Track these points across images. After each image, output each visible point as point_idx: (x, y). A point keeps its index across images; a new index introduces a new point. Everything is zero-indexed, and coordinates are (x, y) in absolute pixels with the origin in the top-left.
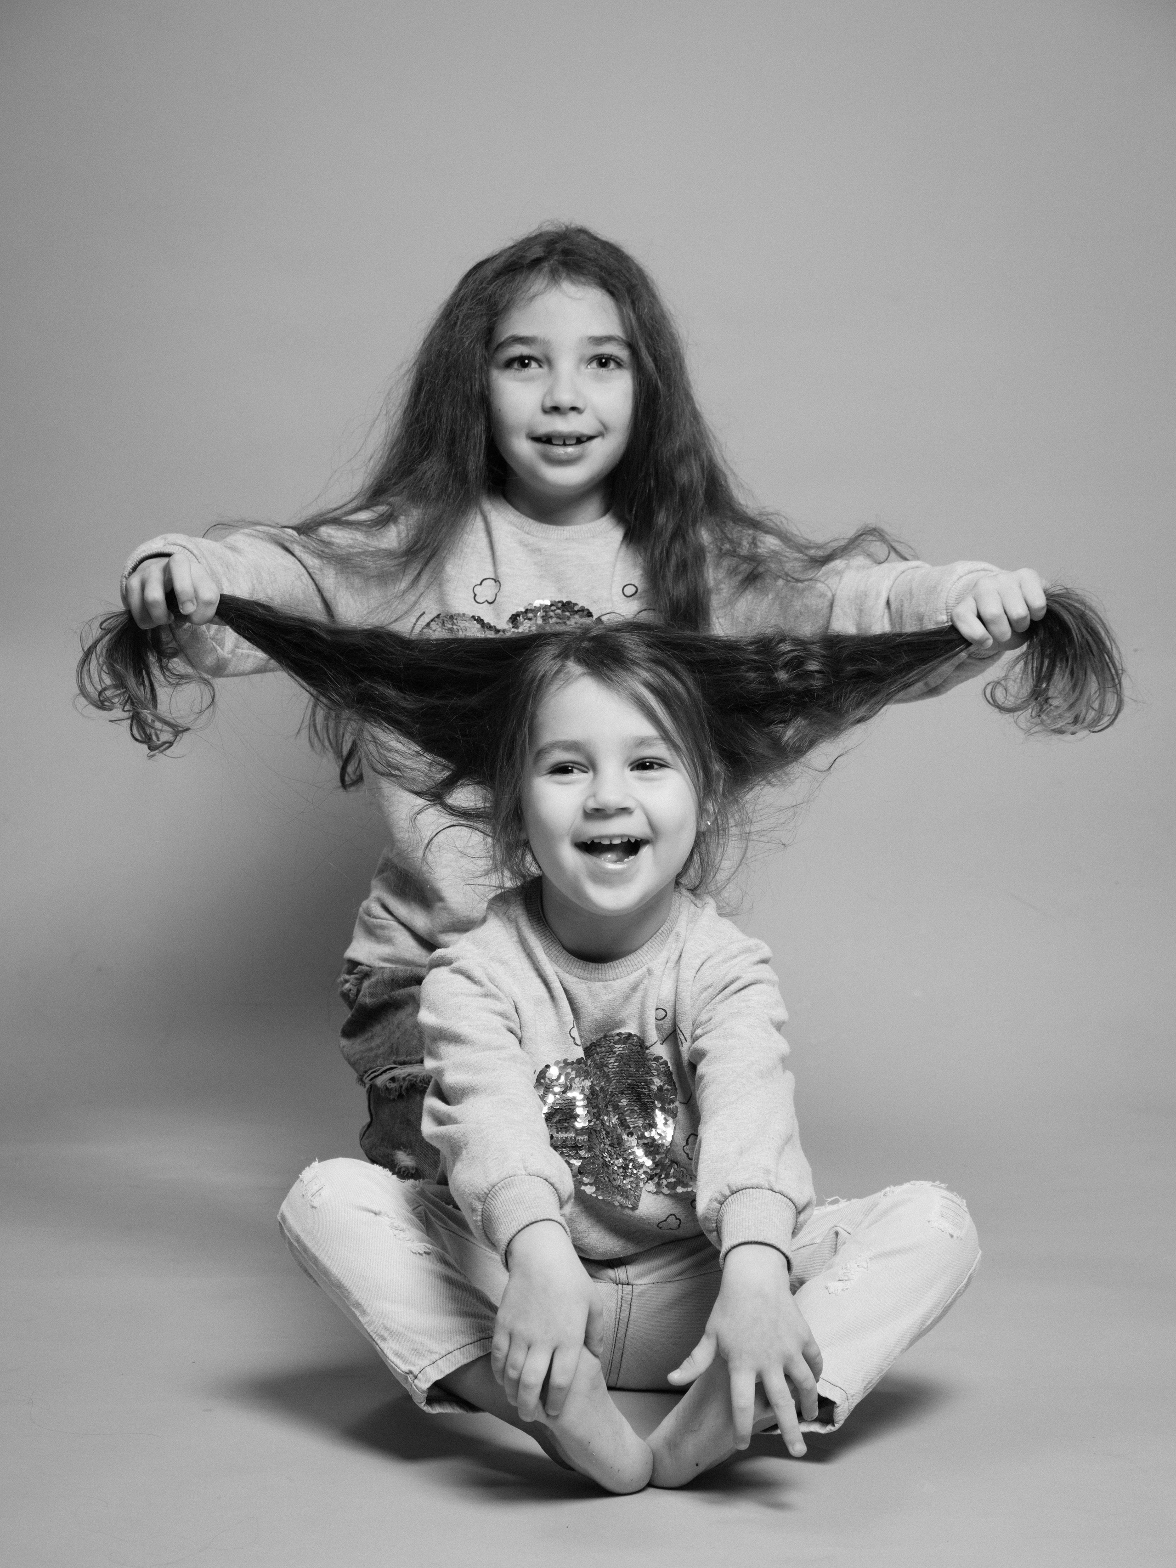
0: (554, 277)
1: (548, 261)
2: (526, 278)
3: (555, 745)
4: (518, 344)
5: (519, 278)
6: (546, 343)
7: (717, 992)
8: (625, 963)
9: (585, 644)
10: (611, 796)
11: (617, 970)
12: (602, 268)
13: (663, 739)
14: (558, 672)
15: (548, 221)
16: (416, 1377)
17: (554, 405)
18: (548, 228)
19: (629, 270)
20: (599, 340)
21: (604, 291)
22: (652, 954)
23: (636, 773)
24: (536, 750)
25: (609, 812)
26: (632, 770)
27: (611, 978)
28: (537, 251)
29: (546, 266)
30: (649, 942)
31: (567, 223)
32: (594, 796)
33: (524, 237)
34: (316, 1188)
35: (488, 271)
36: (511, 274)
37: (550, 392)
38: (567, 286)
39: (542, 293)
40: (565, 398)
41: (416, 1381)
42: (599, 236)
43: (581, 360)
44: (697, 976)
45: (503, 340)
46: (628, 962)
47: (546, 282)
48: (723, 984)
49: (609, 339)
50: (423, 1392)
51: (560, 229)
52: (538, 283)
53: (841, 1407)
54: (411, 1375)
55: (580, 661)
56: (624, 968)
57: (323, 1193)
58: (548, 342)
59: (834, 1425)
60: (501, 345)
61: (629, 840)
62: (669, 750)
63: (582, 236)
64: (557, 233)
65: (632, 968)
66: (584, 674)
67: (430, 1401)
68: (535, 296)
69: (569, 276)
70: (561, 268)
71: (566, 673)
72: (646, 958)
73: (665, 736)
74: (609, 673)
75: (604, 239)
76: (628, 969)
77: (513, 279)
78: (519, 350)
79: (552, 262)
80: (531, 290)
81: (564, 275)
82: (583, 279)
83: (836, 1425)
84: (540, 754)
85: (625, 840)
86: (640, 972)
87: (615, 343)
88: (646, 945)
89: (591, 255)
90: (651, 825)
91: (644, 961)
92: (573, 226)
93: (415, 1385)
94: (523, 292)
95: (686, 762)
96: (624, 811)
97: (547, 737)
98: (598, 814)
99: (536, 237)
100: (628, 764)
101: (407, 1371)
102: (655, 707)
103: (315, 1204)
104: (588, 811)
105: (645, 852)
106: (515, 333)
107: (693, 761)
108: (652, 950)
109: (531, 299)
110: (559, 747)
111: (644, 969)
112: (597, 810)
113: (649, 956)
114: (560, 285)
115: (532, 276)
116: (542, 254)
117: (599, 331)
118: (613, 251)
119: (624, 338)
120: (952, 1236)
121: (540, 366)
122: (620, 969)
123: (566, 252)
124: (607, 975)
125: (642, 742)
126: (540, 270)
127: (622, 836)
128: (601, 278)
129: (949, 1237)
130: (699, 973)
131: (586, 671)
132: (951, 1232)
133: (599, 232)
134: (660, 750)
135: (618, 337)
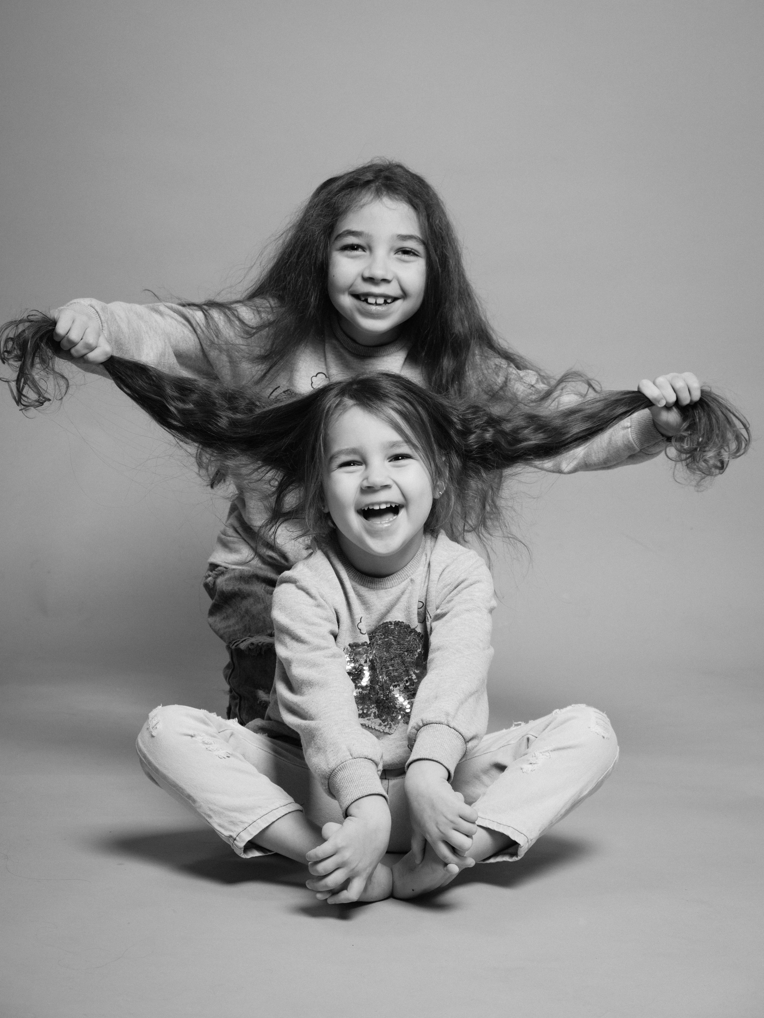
0: (378, 193)
1: (375, 183)
2: (360, 192)
3: (340, 452)
4: (350, 235)
5: (354, 194)
6: (369, 236)
7: (453, 588)
8: (397, 577)
9: (355, 387)
10: (377, 478)
11: (392, 582)
12: (410, 191)
13: (406, 442)
14: (338, 405)
15: (378, 157)
17: (371, 276)
18: (377, 161)
19: (428, 193)
20: (404, 238)
21: (410, 206)
22: (413, 570)
23: (392, 463)
24: (329, 457)
25: (376, 488)
26: (390, 461)
27: (389, 586)
28: (369, 176)
29: (373, 186)
30: (410, 562)
31: (391, 160)
32: (367, 478)
33: (361, 166)
34: (155, 723)
35: (335, 186)
36: (349, 189)
37: (370, 267)
38: (386, 201)
39: (369, 203)
40: (379, 273)
42: (410, 170)
43: (391, 249)
44: (441, 578)
45: (341, 232)
46: (399, 576)
47: (372, 197)
48: (457, 583)
49: (411, 237)
50: (241, 848)
51: (385, 164)
52: (367, 197)
53: (523, 847)
55: (352, 397)
56: (396, 580)
57: (158, 726)
58: (371, 236)
60: (340, 236)
61: (391, 506)
62: (411, 449)
63: (399, 169)
64: (383, 166)
65: (401, 580)
66: (354, 405)
68: (364, 205)
69: (388, 194)
70: (383, 188)
71: (344, 405)
72: (409, 572)
73: (408, 441)
74: (371, 403)
75: (413, 172)
76: (399, 580)
77: (351, 192)
78: (351, 240)
79: (377, 184)
80: (363, 201)
81: (385, 193)
82: (396, 196)
83: (518, 857)
84: (332, 458)
85: (389, 506)
86: (406, 581)
87: (415, 240)
88: (409, 564)
89: (403, 181)
90: (403, 495)
91: (409, 575)
92: (394, 162)
94: (357, 202)
95: (422, 456)
96: (386, 487)
97: (336, 448)
98: (368, 490)
99: (369, 167)
100: (387, 457)
102: (400, 423)
103: (154, 734)
104: (363, 488)
105: (402, 512)
106: (349, 228)
107: (427, 455)
108: (413, 567)
109: (362, 207)
110: (343, 453)
111: (409, 580)
112: (369, 487)
113: (411, 571)
114: (381, 199)
115: (364, 192)
116: (372, 178)
117: (404, 232)
118: (420, 181)
119: (421, 238)
120: (603, 737)
121: (364, 251)
122: (394, 581)
123: (387, 178)
124: (387, 585)
125: (394, 445)
126: (369, 189)
127: (386, 503)
128: (408, 197)
130: (442, 576)
131: (355, 403)
132: (603, 734)
133: (410, 167)
134: (405, 449)
135: (418, 237)
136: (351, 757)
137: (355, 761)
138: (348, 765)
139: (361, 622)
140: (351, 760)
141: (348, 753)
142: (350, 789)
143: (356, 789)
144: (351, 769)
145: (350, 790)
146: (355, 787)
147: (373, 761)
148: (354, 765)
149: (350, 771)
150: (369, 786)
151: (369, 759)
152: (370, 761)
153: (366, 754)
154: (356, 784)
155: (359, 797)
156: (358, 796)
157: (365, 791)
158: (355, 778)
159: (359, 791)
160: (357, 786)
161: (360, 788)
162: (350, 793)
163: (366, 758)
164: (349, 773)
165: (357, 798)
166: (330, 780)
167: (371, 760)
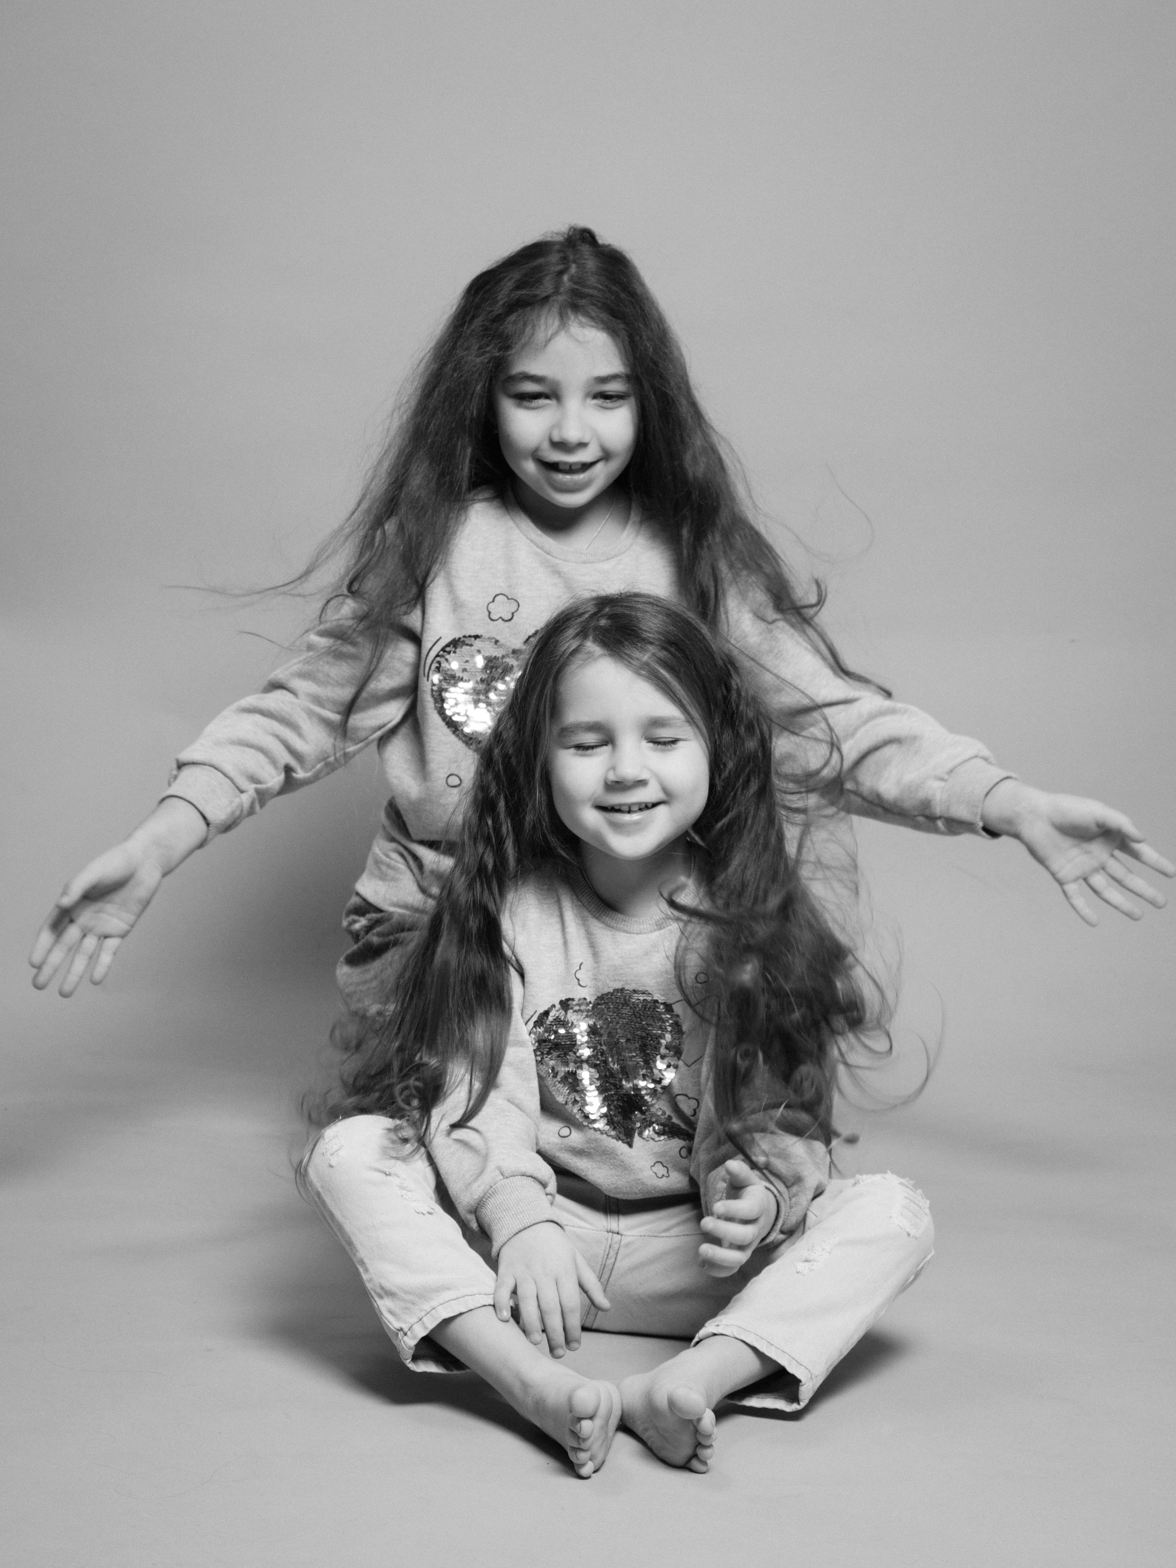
0: (563, 317)
3: (578, 726)
4: (528, 381)
6: (554, 382)
9: (602, 623)
10: (629, 770)
14: (575, 651)
16: (406, 1334)
17: (560, 442)
20: (601, 380)
23: (653, 749)
24: (560, 727)
25: (628, 785)
26: (647, 745)
28: (548, 287)
29: (555, 305)
32: (613, 768)
34: (336, 1147)
38: (575, 328)
39: (554, 338)
40: (572, 435)
41: (405, 1338)
43: (586, 397)
45: (514, 373)
47: (555, 324)
49: (612, 378)
50: (410, 1348)
53: (805, 1386)
54: (402, 1333)
55: (598, 639)
57: (340, 1153)
58: (557, 381)
59: (799, 1404)
60: (511, 381)
66: (603, 654)
67: (415, 1358)
69: (575, 316)
70: (569, 311)
71: (584, 652)
78: (529, 386)
83: (801, 1403)
84: (565, 732)
87: (617, 380)
90: (665, 790)
93: (404, 1342)
96: (641, 783)
97: (571, 717)
98: (618, 786)
100: (643, 739)
101: (399, 1329)
103: (332, 1163)
104: (609, 783)
106: (524, 372)
110: (581, 728)
112: (617, 782)
116: (552, 291)
117: (603, 371)
119: (626, 375)
120: (909, 1235)
121: (549, 400)
126: (550, 309)
127: (638, 801)
129: (906, 1234)
131: (604, 651)
132: (908, 1230)
135: (621, 374)
136: (501, 1177)
137: (509, 1182)
138: (499, 1188)
139: (580, 969)
140: (502, 1181)
141: (497, 1172)
142: (505, 1220)
143: (514, 1219)
144: (505, 1193)
145: (506, 1223)
146: (512, 1216)
147: (535, 1178)
148: (508, 1187)
149: (504, 1197)
150: (532, 1212)
151: (529, 1176)
152: (530, 1178)
153: (523, 1169)
154: (513, 1212)
155: (520, 1230)
156: (518, 1228)
157: (527, 1221)
158: (511, 1204)
159: (518, 1222)
160: (515, 1216)
161: (519, 1217)
162: (506, 1227)
163: (523, 1175)
164: (502, 1199)
165: (517, 1231)
166: (477, 1213)
167: (532, 1177)
